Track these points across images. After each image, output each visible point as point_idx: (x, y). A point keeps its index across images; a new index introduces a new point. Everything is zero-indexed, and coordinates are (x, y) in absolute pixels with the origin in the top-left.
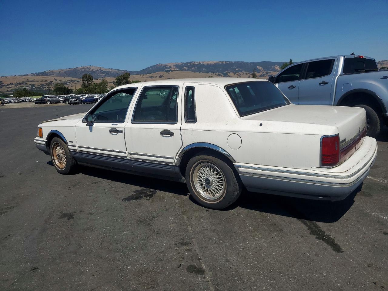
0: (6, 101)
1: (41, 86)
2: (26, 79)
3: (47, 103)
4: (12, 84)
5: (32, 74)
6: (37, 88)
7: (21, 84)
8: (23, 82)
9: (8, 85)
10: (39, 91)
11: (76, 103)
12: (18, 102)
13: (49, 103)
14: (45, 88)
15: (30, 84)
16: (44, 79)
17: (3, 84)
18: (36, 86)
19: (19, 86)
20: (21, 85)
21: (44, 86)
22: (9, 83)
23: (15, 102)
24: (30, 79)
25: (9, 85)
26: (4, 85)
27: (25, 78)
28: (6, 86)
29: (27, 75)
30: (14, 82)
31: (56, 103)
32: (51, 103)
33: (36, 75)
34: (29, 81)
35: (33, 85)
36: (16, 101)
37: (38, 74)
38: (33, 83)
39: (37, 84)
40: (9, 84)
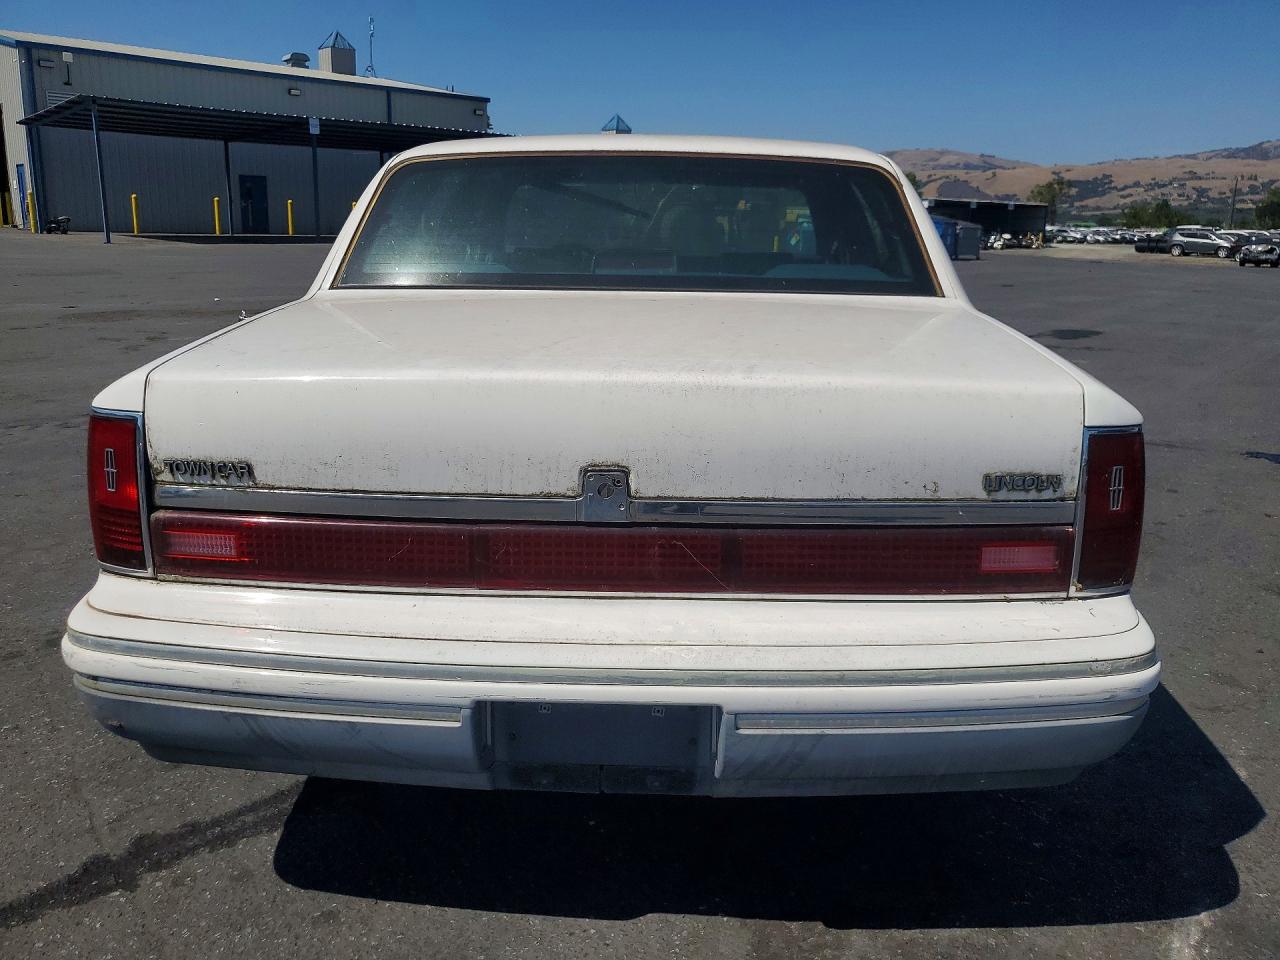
0: (1073, 234)
1: (1228, 194)
2: (1187, 170)
3: (1169, 252)
4: (1137, 184)
5: (1213, 151)
6: (1212, 200)
7: (1164, 186)
8: (1175, 179)
9: (1126, 187)
10: (1218, 212)
11: (1266, 261)
12: (1106, 242)
13: (1176, 251)
14: (1244, 201)
15: (1194, 188)
16: (1248, 171)
17: (1113, 185)
18: (1211, 194)
19: (1158, 191)
20: (1164, 190)
21: (1243, 194)
22: (1130, 181)
23: (1098, 242)
24: (1200, 171)
25: (1130, 187)
26: (1115, 188)
27: (1183, 167)
28: (1119, 190)
29: (1193, 157)
30: (1146, 179)
31: (1204, 255)
32: (1184, 253)
33: (1223, 157)
34: (1194, 176)
35: (1201, 192)
36: (1101, 238)
37: (1232, 154)
38: (1204, 184)
39: (1217, 188)
40: (1131, 183)
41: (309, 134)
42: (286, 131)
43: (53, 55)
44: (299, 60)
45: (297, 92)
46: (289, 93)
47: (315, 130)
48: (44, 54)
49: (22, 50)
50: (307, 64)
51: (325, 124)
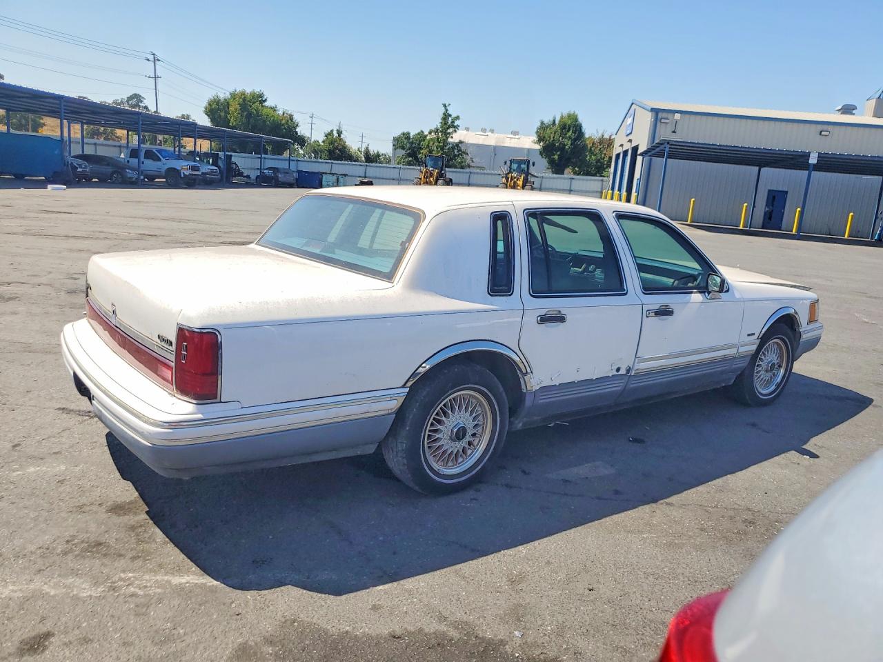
41: (808, 162)
42: (795, 161)
43: (670, 116)
44: (848, 110)
45: (827, 133)
46: (820, 134)
47: (813, 160)
48: (664, 115)
49: (654, 113)
50: (854, 112)
51: (821, 157)
